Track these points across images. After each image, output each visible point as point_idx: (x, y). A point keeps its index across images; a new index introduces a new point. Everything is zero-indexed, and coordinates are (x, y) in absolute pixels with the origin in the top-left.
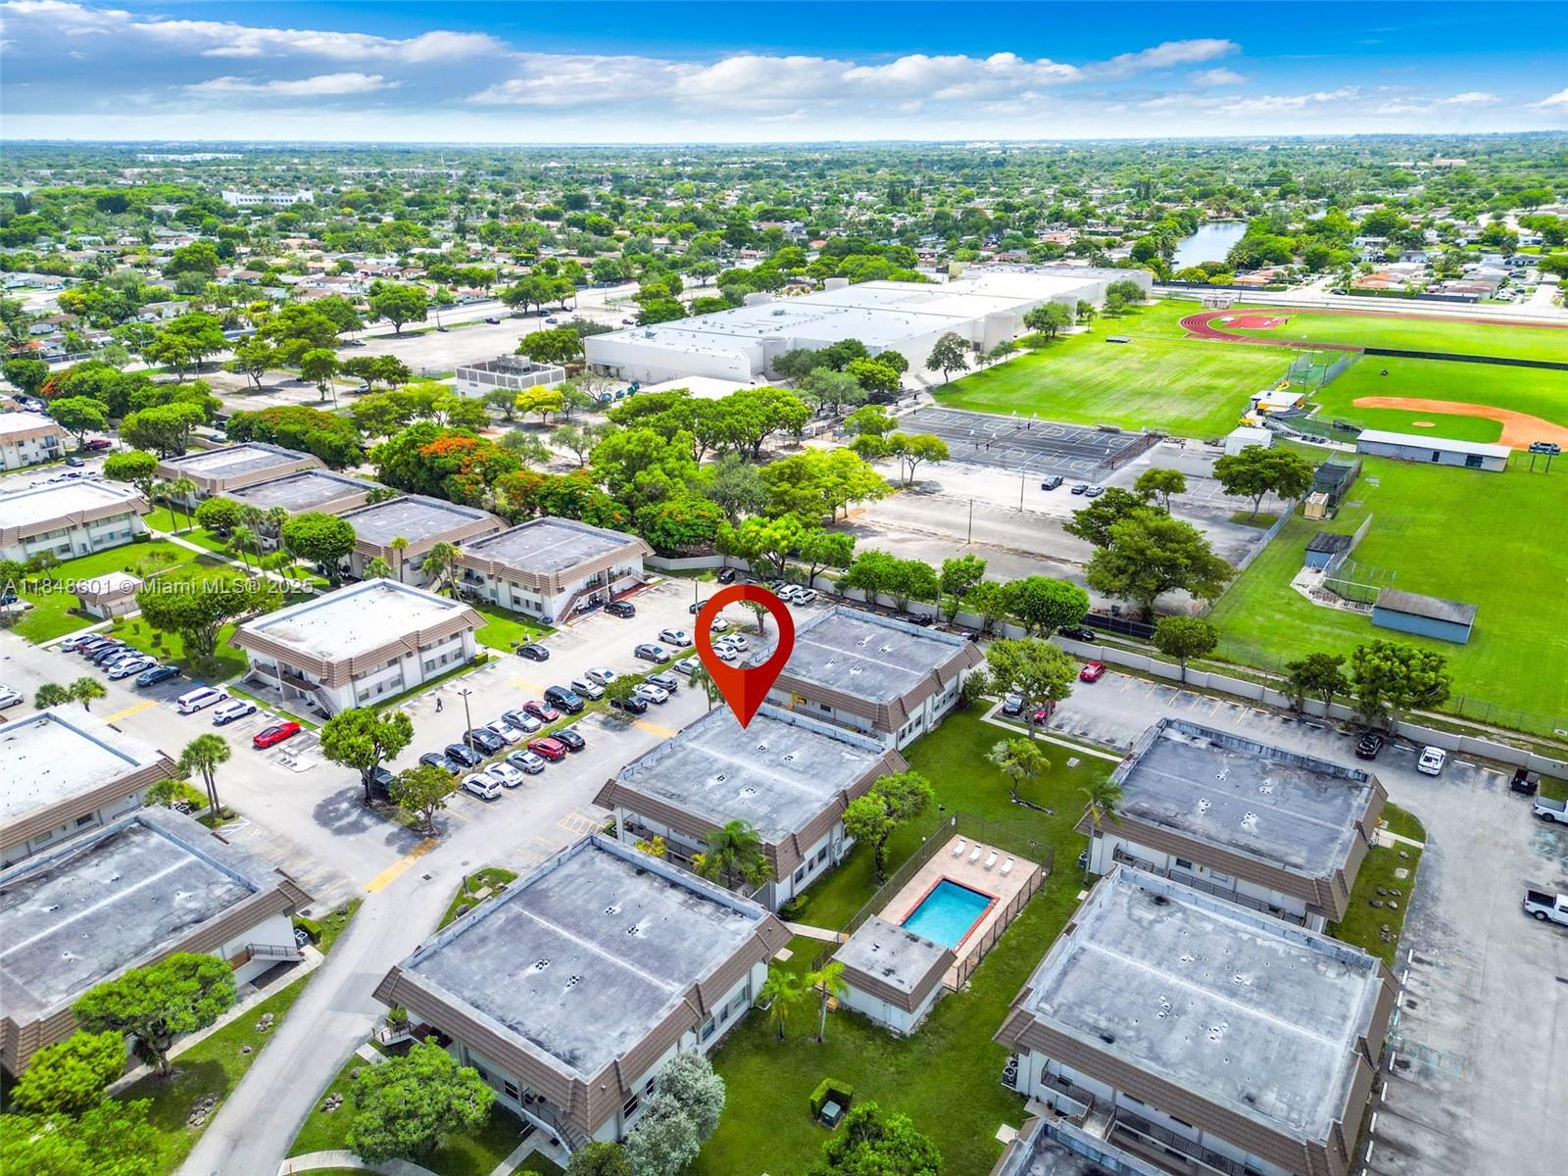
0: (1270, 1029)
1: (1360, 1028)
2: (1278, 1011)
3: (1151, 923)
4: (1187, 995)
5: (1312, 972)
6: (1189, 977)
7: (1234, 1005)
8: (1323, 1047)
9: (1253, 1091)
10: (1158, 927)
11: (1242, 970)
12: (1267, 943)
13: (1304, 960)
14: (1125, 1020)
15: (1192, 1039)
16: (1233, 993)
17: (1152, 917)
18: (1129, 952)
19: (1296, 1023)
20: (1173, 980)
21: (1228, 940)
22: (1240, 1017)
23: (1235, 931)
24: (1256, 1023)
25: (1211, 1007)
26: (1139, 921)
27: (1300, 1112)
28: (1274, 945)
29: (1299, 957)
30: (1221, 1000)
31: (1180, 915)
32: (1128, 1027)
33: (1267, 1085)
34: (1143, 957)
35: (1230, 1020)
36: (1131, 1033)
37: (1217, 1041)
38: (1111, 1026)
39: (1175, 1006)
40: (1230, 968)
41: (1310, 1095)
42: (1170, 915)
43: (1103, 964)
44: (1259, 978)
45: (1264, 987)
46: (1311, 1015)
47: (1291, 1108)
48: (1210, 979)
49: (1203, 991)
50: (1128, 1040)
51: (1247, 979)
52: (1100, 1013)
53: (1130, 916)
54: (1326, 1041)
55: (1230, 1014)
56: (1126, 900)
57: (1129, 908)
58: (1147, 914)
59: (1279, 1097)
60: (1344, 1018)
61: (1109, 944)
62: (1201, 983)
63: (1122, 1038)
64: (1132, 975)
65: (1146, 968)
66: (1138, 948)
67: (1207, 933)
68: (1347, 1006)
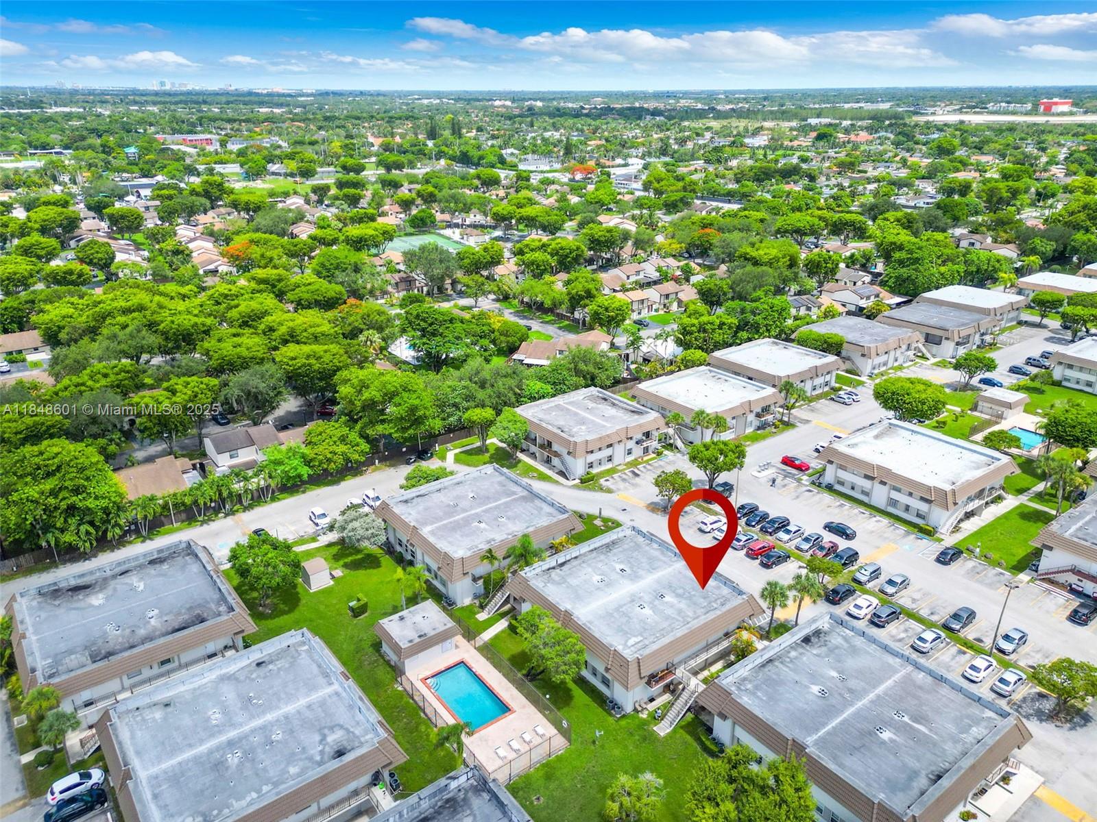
0: (190, 746)
1: (136, 785)
2: (196, 760)
3: (324, 737)
4: (252, 717)
5: (202, 808)
6: (263, 728)
7: (223, 738)
8: (153, 765)
9: (169, 709)
10: (317, 738)
11: (241, 764)
12: (248, 799)
13: (215, 812)
14: (264, 678)
15: (223, 701)
16: (231, 744)
17: (330, 739)
18: (309, 707)
19: (180, 763)
20: (269, 717)
21: (271, 773)
22: (212, 735)
23: (276, 785)
24: (201, 741)
25: (233, 726)
26: (332, 728)
27: (137, 723)
28: (244, 803)
29: (220, 811)
30: (232, 734)
31: (318, 758)
32: (258, 676)
33: (165, 719)
34: (299, 712)
35: (216, 729)
36: (254, 676)
37: (211, 713)
38: (267, 669)
39: (251, 707)
40: (249, 755)
41: (139, 734)
42: (322, 752)
43: (313, 688)
44: (227, 768)
45: (218, 766)
46: (176, 778)
47: (144, 720)
48: (251, 739)
49: (246, 728)
50: (251, 672)
51: (233, 760)
52: (279, 669)
53: (341, 727)
54: (154, 770)
55: (220, 732)
56: (357, 732)
57: (347, 730)
58: (334, 738)
59: (154, 720)
60: (155, 796)
61: (325, 699)
62: (253, 731)
63: (255, 671)
64: (290, 698)
65: (289, 708)
66: (308, 714)
67: (288, 764)
68: (160, 807)
